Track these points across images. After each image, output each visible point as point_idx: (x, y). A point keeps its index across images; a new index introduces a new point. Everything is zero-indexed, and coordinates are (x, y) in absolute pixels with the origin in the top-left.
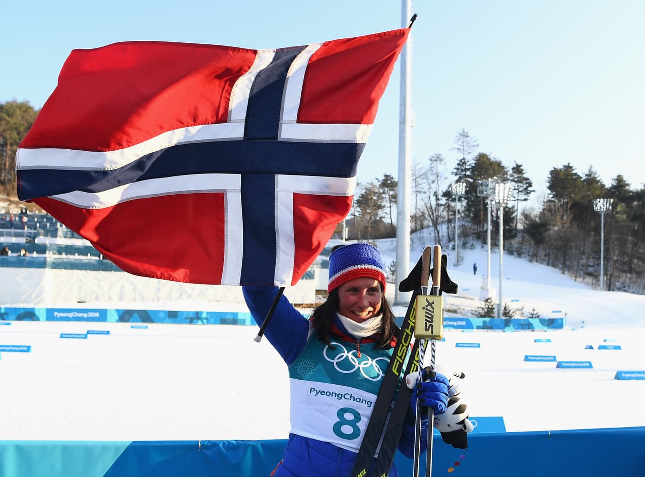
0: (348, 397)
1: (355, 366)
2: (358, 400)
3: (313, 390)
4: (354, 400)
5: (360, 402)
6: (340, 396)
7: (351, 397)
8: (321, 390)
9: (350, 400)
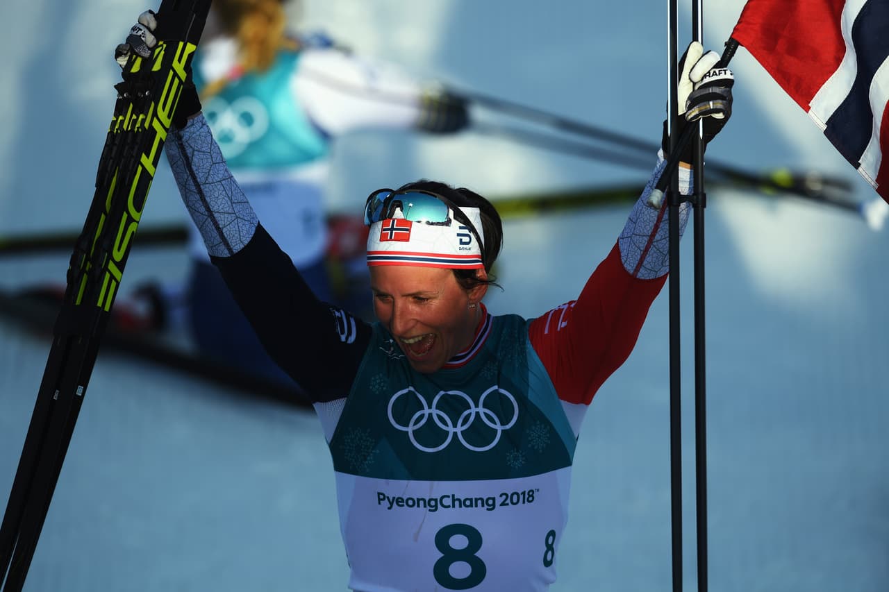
0: (447, 502)
1: (448, 432)
2: (468, 503)
3: (381, 497)
4: (460, 506)
5: (471, 506)
6: (433, 503)
7: (454, 500)
8: (396, 497)
9: (454, 506)
